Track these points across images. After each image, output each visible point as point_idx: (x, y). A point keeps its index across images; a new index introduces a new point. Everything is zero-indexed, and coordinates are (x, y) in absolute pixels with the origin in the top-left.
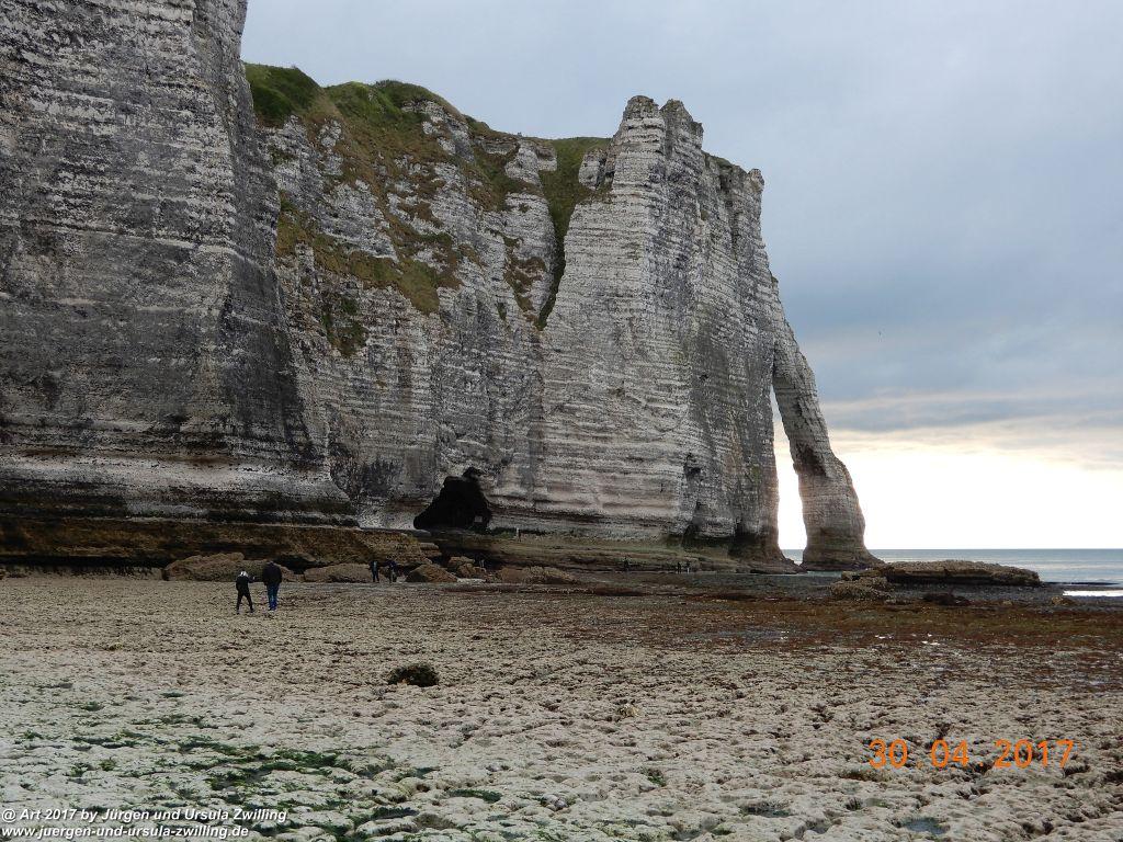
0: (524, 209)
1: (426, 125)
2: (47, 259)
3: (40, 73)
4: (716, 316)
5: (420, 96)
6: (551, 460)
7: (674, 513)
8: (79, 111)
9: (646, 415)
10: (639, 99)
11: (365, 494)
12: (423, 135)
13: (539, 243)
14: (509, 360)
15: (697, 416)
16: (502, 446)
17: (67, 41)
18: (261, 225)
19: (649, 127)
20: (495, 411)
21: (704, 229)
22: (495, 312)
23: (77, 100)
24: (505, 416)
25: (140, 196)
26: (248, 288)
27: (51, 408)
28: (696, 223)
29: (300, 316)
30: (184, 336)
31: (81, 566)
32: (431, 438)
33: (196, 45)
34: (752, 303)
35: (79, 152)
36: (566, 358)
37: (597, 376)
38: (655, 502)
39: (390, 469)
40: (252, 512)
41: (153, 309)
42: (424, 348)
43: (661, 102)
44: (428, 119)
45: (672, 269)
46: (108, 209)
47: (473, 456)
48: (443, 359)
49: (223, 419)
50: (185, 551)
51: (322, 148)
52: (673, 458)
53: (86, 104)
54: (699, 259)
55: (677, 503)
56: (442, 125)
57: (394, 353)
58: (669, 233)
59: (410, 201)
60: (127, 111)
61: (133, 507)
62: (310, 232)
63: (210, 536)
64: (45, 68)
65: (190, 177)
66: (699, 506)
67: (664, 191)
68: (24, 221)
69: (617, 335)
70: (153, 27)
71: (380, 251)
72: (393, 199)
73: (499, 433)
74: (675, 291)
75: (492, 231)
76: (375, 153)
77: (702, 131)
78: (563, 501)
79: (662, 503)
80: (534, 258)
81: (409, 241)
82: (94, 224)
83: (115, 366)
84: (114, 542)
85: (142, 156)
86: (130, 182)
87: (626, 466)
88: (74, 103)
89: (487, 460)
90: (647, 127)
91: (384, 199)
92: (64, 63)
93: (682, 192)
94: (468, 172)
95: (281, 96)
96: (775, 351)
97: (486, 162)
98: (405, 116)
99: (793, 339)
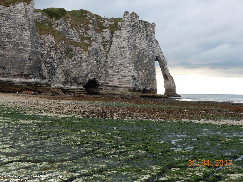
0: (106, 32)
1: (87, 17)
2: (4, 50)
3: (2, 25)
4: (141, 51)
5: (86, 12)
6: (109, 76)
7: (131, 86)
8: (8, 30)
9: (126, 69)
10: (126, 12)
11: (73, 82)
12: (86, 19)
13: (108, 38)
14: (102, 59)
15: (136, 69)
16: (100, 74)
17: (6, 20)
18: (36, 44)
19: (128, 17)
20: (99, 68)
21: (140, 35)
22: (99, 51)
23: (8, 28)
24: (101, 69)
26: (33, 54)
27: (4, 71)
28: (138, 34)
29: (61, 52)
30: (23, 61)
31: (9, 92)
32: (86, 73)
33: (25, 19)
34: (151, 48)
35: (8, 35)
36: (112, 58)
37: (117, 62)
39: (78, 78)
40: (33, 85)
41: (19, 57)
42: (85, 57)
43: (130, 13)
44: (88, 16)
45: (132, 43)
46: (12, 43)
47: (94, 76)
48: (88, 59)
49: (29, 72)
50: (23, 90)
51: (67, 23)
52: (130, 76)
53: (9, 29)
54: (138, 40)
55: (131, 84)
56: (90, 17)
57: (79, 58)
58: (132, 36)
59: (83, 31)
60: (15, 29)
61: (16, 84)
62: (64, 38)
63: (27, 88)
64: (3, 24)
65: (24, 38)
66: (136, 85)
67: (131, 29)
69: (121, 55)
70: (19, 17)
71: (77, 41)
72: (80, 31)
73: (100, 72)
74: (133, 46)
75: (99, 36)
76: (77, 23)
77: (139, 17)
78: (111, 84)
79: (128, 84)
80: (107, 41)
81: (83, 38)
82: (10, 45)
83: (14, 65)
84: (13, 89)
85: (17, 36)
86: (15, 39)
87: (122, 78)
88: (7, 29)
89: (97, 76)
91: (79, 31)
92: (6, 23)
93: (135, 28)
94: (95, 26)
95: (59, 14)
96: (158, 56)
97: (99, 23)
98: (83, 16)
99: (162, 54)
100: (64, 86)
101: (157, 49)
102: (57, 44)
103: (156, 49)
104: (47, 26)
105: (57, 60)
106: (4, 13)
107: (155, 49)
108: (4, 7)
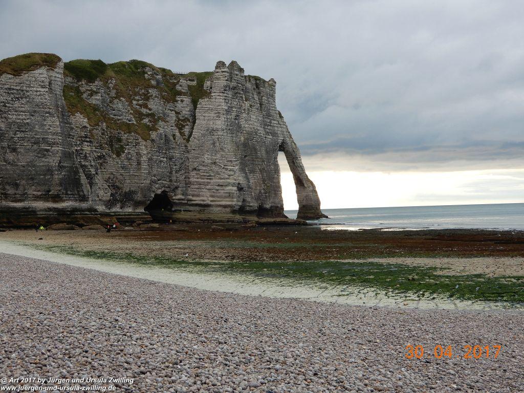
0: (182, 101)
1: (146, 75)
2: (14, 154)
3: (10, 108)
4: (251, 134)
5: (143, 65)
6: (192, 186)
7: (234, 203)
8: (20, 117)
9: (224, 170)
10: (220, 62)
11: (126, 201)
12: (145, 79)
13: (188, 113)
14: (177, 154)
15: (242, 170)
16: (175, 182)
17: (17, 100)
20: (172, 171)
21: (247, 104)
22: (172, 138)
24: (176, 172)
25: (37, 136)
26: (66, 157)
27: (17, 190)
28: (243, 103)
29: (101, 145)
30: (49, 171)
32: (148, 182)
33: (49, 97)
34: (269, 127)
35: (21, 127)
36: (197, 152)
37: (207, 158)
38: (228, 199)
39: (134, 192)
40: (69, 213)
41: (41, 164)
42: (145, 152)
43: (227, 63)
44: (147, 74)
45: (233, 120)
46: (29, 140)
47: (164, 187)
48: (152, 155)
49: (60, 191)
50: (52, 223)
51: (109, 88)
52: (233, 185)
53: (22, 115)
54: (244, 115)
55: (235, 200)
56: (152, 75)
57: (135, 154)
58: (232, 107)
59: (140, 102)
60: (33, 116)
61: (38, 213)
62: (105, 118)
63: (58, 219)
65: (49, 131)
66: (244, 200)
67: (230, 94)
68: (8, 145)
69: (214, 144)
70: (38, 93)
71: (130, 121)
72: (134, 102)
73: (174, 178)
74: (234, 127)
75: (170, 110)
76: (128, 87)
77: (244, 71)
78: (197, 200)
79: (230, 200)
80: (186, 118)
81: (140, 116)
82: (25, 144)
83: (32, 179)
84: (34, 222)
85: (37, 126)
86: (34, 133)
87: (217, 188)
88: (19, 115)
89: (170, 188)
90: (223, 72)
91: (131, 102)
92: (16, 105)
93: (237, 93)
94: (161, 90)
95: (94, 72)
96: (283, 142)
97: (169, 85)
98: (139, 72)
99: (291, 137)
100: (109, 209)
101: (280, 129)
102: (93, 130)
103: (278, 130)
104: (72, 96)
105: (94, 161)
106: (12, 87)
107: (276, 128)
108: (13, 76)
